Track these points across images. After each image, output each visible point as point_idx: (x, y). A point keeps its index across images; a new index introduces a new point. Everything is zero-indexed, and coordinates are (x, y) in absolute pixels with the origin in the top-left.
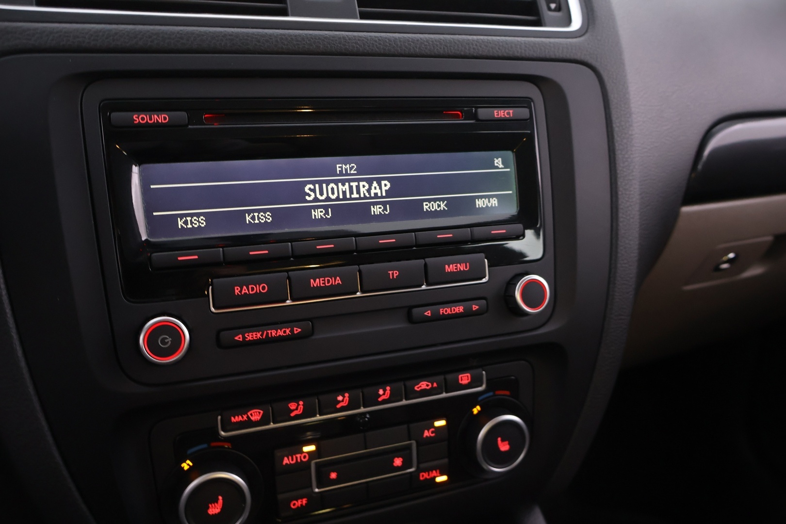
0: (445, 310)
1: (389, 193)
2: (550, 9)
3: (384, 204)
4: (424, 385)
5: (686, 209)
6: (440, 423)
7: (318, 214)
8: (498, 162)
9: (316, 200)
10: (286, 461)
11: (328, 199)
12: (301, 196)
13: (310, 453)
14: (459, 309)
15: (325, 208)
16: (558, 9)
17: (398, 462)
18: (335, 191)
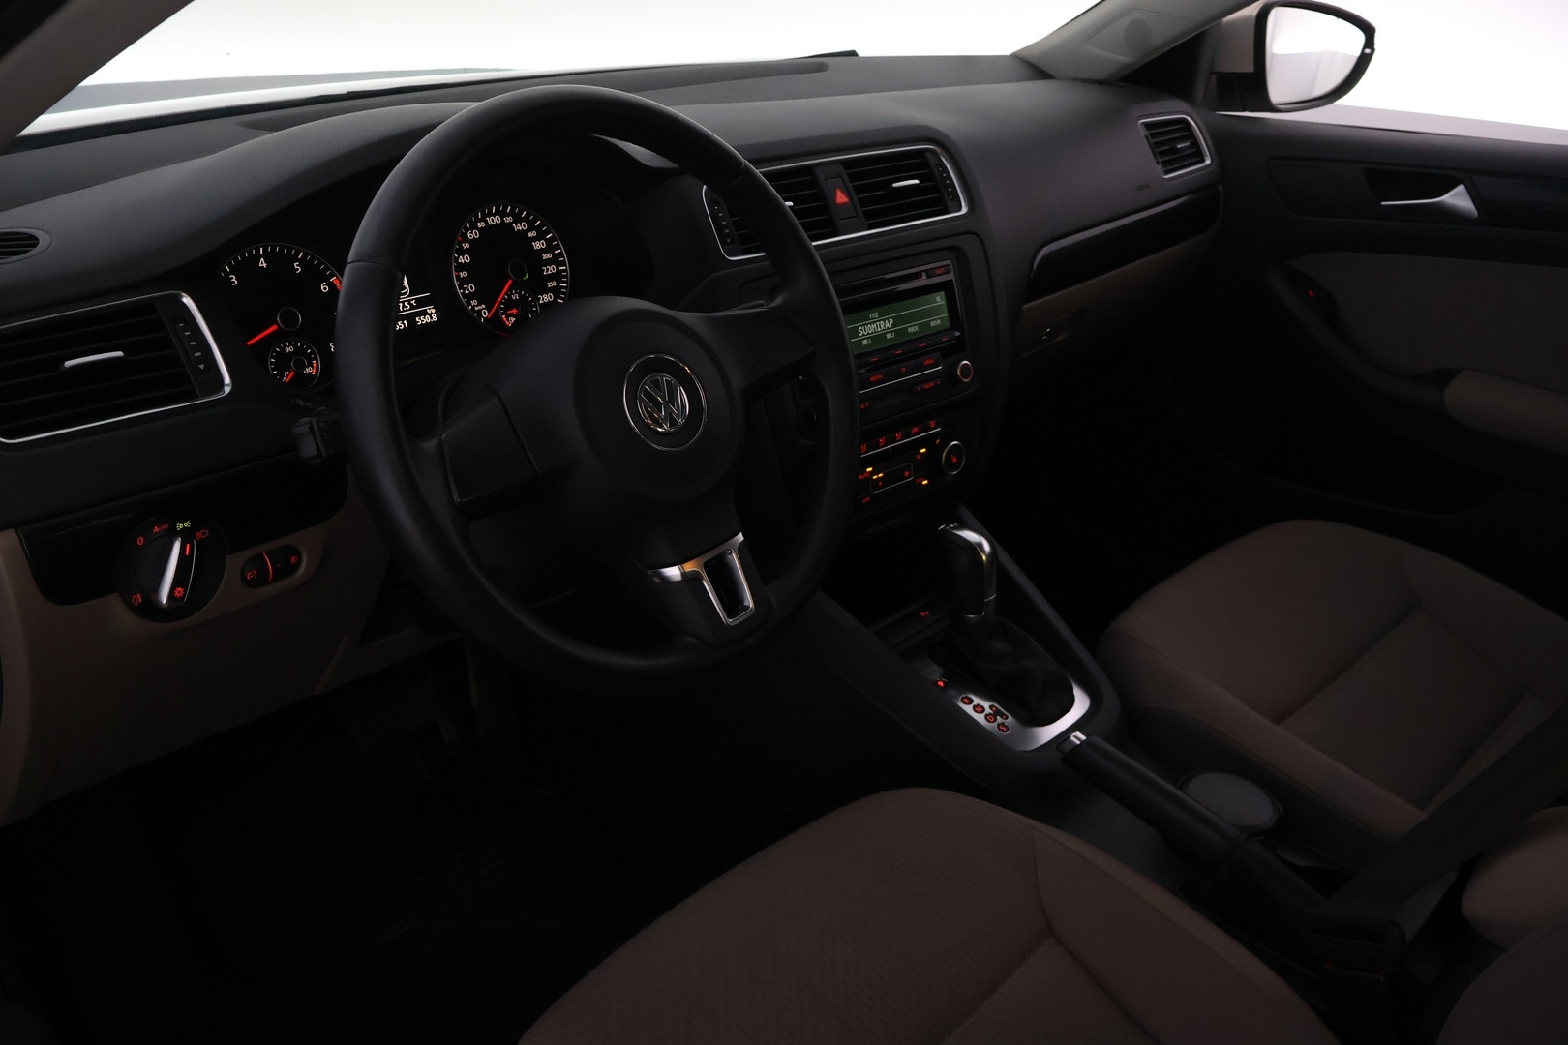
0: (926, 386)
1: (894, 325)
2: (950, 200)
3: (891, 332)
4: (915, 430)
5: (1025, 306)
6: (923, 450)
7: (865, 342)
8: (938, 299)
9: (864, 335)
10: (861, 477)
11: (868, 334)
12: (857, 334)
13: (870, 472)
14: (932, 384)
15: (868, 338)
16: (953, 200)
17: (907, 474)
18: (870, 329)
